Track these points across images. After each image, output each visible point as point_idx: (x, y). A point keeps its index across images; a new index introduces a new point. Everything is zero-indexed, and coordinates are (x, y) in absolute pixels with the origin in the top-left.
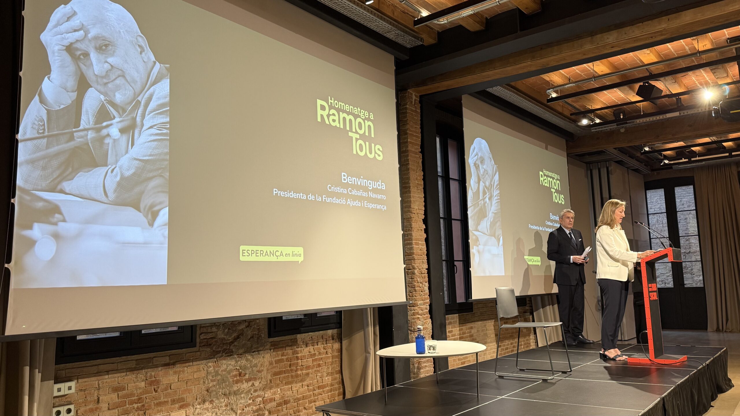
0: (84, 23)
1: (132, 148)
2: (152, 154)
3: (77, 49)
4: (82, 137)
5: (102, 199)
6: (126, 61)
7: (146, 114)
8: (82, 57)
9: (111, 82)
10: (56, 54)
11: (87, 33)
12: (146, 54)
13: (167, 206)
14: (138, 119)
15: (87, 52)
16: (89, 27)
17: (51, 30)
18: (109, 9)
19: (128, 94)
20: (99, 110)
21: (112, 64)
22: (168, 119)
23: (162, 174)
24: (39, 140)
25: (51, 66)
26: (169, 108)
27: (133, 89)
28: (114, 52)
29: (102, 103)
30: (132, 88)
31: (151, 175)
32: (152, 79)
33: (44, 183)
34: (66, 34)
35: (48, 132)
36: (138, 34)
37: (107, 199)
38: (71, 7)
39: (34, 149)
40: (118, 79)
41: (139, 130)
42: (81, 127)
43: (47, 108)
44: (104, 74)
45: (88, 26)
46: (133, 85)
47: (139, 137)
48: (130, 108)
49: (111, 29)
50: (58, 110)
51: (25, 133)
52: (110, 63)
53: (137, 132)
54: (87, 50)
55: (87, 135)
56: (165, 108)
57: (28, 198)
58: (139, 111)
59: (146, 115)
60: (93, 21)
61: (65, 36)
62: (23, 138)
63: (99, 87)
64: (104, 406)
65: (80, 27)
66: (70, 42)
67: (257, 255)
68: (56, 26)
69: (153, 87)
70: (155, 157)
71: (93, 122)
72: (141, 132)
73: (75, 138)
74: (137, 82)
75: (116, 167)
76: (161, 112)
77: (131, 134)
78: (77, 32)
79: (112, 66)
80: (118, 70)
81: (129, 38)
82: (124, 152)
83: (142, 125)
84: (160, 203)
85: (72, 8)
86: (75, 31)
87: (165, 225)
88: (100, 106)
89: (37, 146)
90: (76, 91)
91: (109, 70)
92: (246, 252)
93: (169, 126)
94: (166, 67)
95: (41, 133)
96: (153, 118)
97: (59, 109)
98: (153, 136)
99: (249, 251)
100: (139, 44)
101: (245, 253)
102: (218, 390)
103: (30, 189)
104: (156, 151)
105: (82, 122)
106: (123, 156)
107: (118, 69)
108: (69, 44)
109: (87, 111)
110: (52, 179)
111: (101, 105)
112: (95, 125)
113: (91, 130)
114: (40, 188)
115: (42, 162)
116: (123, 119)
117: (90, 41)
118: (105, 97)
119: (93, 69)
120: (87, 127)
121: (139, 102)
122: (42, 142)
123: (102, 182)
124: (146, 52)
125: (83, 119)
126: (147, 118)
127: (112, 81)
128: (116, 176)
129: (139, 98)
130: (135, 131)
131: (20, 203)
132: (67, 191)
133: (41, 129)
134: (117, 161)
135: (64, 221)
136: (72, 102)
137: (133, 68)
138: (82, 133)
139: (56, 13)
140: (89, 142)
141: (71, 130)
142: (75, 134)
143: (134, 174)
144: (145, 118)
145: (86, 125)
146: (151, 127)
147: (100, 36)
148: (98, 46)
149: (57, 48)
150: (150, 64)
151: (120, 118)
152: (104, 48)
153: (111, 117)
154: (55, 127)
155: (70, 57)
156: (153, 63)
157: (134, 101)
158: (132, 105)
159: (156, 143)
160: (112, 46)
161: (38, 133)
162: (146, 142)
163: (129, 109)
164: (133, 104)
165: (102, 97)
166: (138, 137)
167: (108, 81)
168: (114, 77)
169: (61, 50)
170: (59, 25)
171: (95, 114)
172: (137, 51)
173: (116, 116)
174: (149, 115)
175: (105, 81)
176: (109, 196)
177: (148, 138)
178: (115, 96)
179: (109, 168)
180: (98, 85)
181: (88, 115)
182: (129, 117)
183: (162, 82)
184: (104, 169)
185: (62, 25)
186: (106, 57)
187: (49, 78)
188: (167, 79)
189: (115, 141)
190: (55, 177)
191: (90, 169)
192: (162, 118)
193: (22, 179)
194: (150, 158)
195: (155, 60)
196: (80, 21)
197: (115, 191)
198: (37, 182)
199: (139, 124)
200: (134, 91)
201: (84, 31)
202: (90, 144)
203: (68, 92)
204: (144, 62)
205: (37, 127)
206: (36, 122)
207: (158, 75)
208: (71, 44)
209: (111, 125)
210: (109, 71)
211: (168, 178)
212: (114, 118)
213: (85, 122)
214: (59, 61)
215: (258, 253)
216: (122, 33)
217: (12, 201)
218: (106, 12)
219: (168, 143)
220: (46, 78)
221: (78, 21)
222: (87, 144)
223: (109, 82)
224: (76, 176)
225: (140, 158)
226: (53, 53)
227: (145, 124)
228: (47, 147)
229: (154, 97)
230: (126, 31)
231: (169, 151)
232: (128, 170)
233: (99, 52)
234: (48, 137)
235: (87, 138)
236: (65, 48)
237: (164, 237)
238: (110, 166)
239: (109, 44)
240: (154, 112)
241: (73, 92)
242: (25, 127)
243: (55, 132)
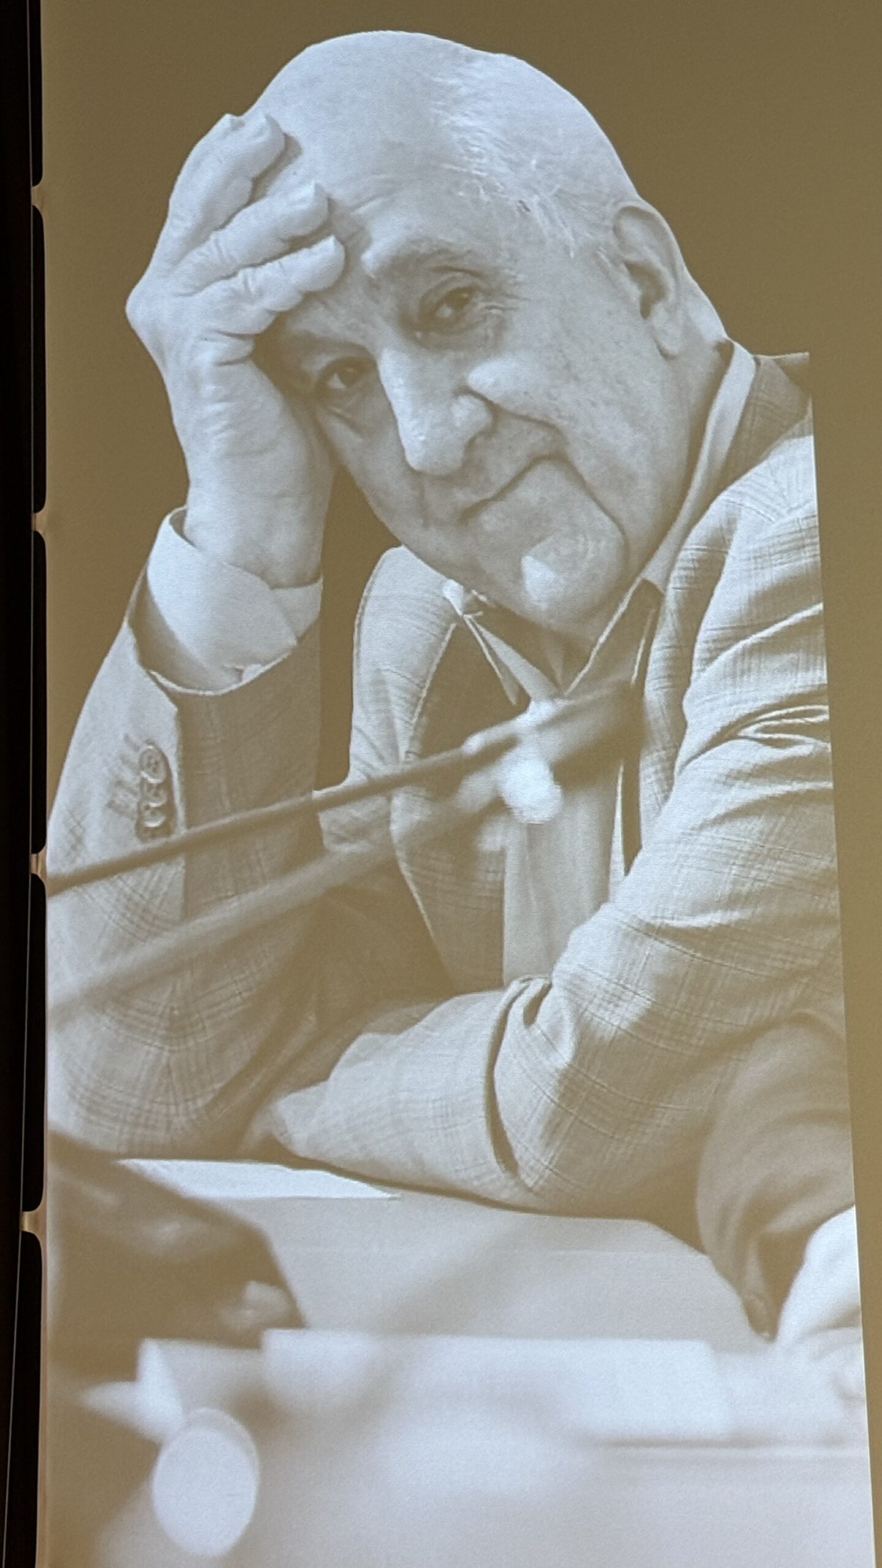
0: (338, 195)
1: (627, 872)
2: (746, 890)
3: (312, 344)
5: (487, 1179)
7: (695, 657)
8: (336, 383)
9: (493, 499)
10: (209, 388)
11: (352, 245)
12: (671, 310)
13: (848, 1207)
14: (654, 696)
15: (362, 349)
16: (361, 211)
18: (462, 91)
20: (440, 665)
21: (496, 398)
22: (818, 676)
23: (809, 1011)
24: (148, 873)
25: (188, 454)
26: (819, 607)
27: (615, 520)
28: (501, 326)
29: (453, 627)
30: (605, 519)
33: (181, 1107)
34: (248, 271)
35: (190, 824)
36: (622, 205)
37: (512, 1183)
39: (126, 922)
40: (530, 474)
41: (660, 763)
43: (181, 690)
44: (454, 459)
45: (358, 207)
46: (612, 499)
47: (665, 802)
48: (606, 633)
49: (477, 201)
50: (232, 692)
51: (79, 840)
52: (483, 392)
53: (650, 772)
54: (361, 342)
55: (386, 819)
56: (796, 611)
57: (106, 1198)
58: (656, 647)
59: (695, 668)
60: (384, 177)
61: (245, 281)
62: (67, 869)
63: (433, 539)
65: (317, 222)
68: (199, 235)
69: (723, 497)
70: (758, 912)
71: (412, 739)
72: (671, 771)
73: (326, 842)
74: (632, 477)
75: (551, 986)
76: (773, 637)
77: (619, 791)
78: (303, 252)
79: (493, 408)
80: (526, 426)
81: (575, 233)
82: (585, 897)
83: (679, 728)
84: (807, 1187)
85: (274, 125)
86: (294, 245)
88: (444, 645)
89: (137, 904)
90: (314, 578)
91: (481, 434)
93: (825, 717)
94: (789, 370)
95: (154, 833)
96: (735, 675)
97: (235, 686)
98: (740, 783)
100: (632, 258)
103: (112, 1148)
104: (763, 875)
105: (357, 748)
106: (581, 921)
107: (528, 420)
108: (269, 321)
109: (380, 685)
110: (218, 1086)
112: (423, 755)
113: (407, 788)
114: (161, 1136)
115: (167, 995)
116: (570, 703)
117: (373, 286)
118: (468, 592)
119: (397, 439)
121: (651, 598)
122: (161, 879)
123: (480, 1082)
124: (673, 299)
125: (362, 733)
126: (700, 679)
128: (551, 1041)
129: (652, 574)
130: (641, 767)
131: (68, 1230)
132: (301, 1148)
133: (155, 812)
134: (552, 953)
135: (294, 1320)
136: (301, 639)
138: (357, 812)
139: (197, 164)
140: (401, 855)
141: (301, 799)
142: (324, 820)
143: (649, 1021)
144: (688, 685)
145: (376, 763)
146: (727, 735)
147: (424, 248)
148: (414, 307)
149: (209, 354)
150: (699, 370)
151: (552, 698)
152: (448, 312)
153: (507, 700)
154: (225, 788)
155: (278, 396)
156: (717, 355)
157: (627, 590)
158: (616, 619)
159: (757, 825)
160: (488, 295)
161: (142, 832)
162: (703, 826)
163: (601, 641)
164: (622, 610)
166: (660, 800)
167: (476, 499)
169: (227, 363)
170: (217, 228)
171: (425, 697)
172: (625, 298)
173: (530, 688)
174: (708, 662)
175: (462, 497)
176: (522, 1164)
177: (715, 796)
178: (519, 575)
179: (515, 998)
180: (426, 526)
181: (387, 702)
182: (603, 690)
183: (775, 459)
184: (488, 1005)
185: (228, 228)
186: (462, 364)
187: (179, 526)
188: (802, 435)
189: (533, 832)
190: (234, 1068)
192: (781, 671)
193: (73, 1097)
194: (733, 917)
195: (725, 335)
196: (320, 189)
198: (147, 1107)
199: (662, 725)
200: (619, 536)
201: (342, 242)
202: (405, 870)
203: (275, 585)
204: (664, 354)
205: (133, 802)
206: (129, 776)
207: (749, 421)
208: (281, 319)
209: (510, 743)
210: (479, 441)
211: (840, 1028)
212: (524, 702)
213: (373, 745)
214: (224, 422)
216: (536, 212)
217: (27, 1222)
218: (445, 109)
219: (825, 818)
220: (166, 524)
221: (309, 190)
222: (391, 868)
223: (483, 505)
224: (343, 1059)
225: (674, 925)
226: (194, 381)
227: (691, 723)
228: (190, 909)
229: (732, 552)
230: (559, 195)
231: (834, 867)
232: (615, 999)
233: (421, 344)
234: (189, 848)
236: (247, 348)
238: (515, 987)
239: (470, 290)
240: (737, 640)
241: (300, 582)
242: (77, 811)
243: (224, 816)
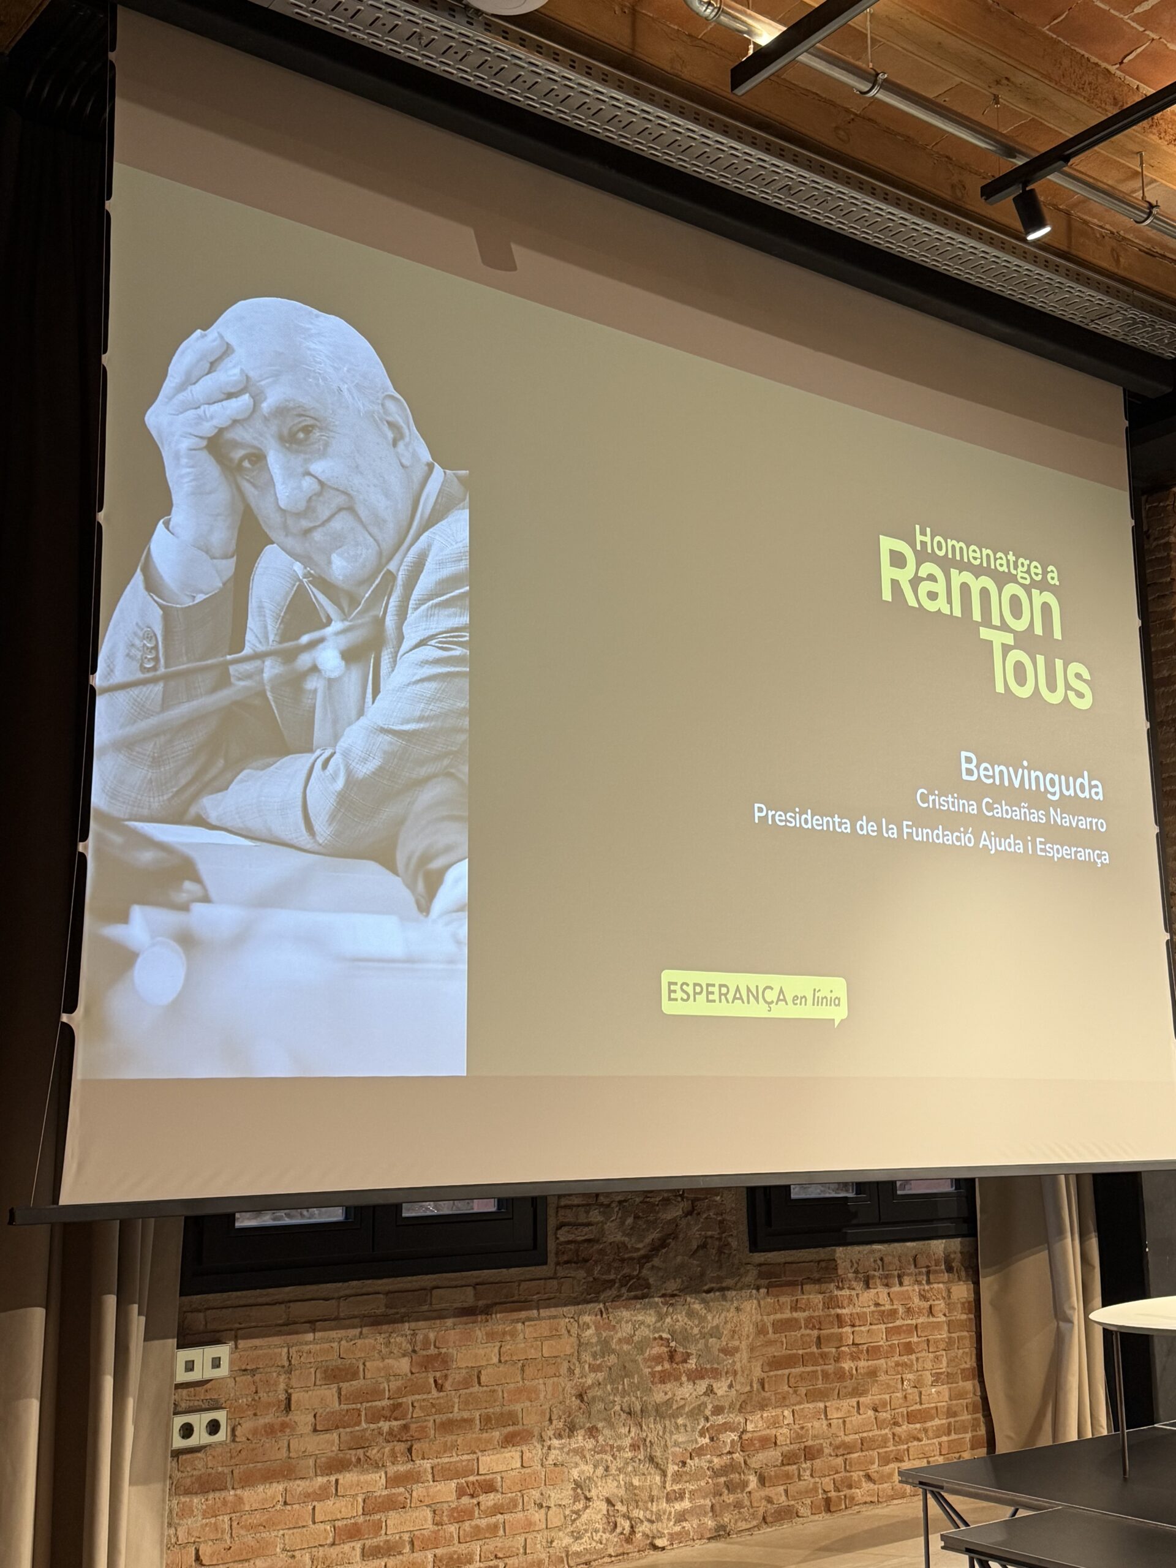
0: (251, 374)
1: (373, 702)
2: (426, 714)
3: (236, 444)
4: (248, 676)
5: (301, 839)
6: (357, 467)
7: (410, 606)
8: (246, 464)
9: (319, 526)
10: (184, 461)
11: (257, 399)
12: (407, 445)
13: (465, 859)
14: (390, 622)
15: (260, 449)
16: (263, 383)
17: (170, 399)
18: (313, 331)
19: (364, 556)
20: (290, 602)
21: (323, 478)
22: (465, 620)
23: (453, 771)
24: (145, 689)
25: (173, 492)
26: (468, 588)
27: (375, 540)
28: (326, 445)
29: (297, 584)
30: (372, 540)
31: (423, 771)
32: (423, 512)
33: (156, 799)
34: (206, 406)
35: (166, 667)
36: (386, 393)
37: (312, 841)
38: (218, 333)
39: (133, 711)
40: (337, 516)
41: (391, 653)
42: (247, 651)
43: (164, 603)
44: (302, 505)
45: (260, 381)
46: (375, 530)
47: (393, 671)
48: (369, 592)
49: (318, 385)
50: (189, 607)
51: (112, 671)
52: (317, 475)
53: (386, 657)
54: (259, 446)
55: (262, 671)
56: (457, 589)
57: (117, 839)
58: (392, 600)
59: (410, 611)
60: (274, 368)
61: (204, 412)
62: (105, 684)
63: (290, 542)
64: (302, 1419)
65: (242, 386)
66: (216, 427)
67: (711, 997)
68: (182, 387)
69: (426, 534)
70: (433, 724)
71: (276, 635)
72: (396, 656)
73: (233, 680)
74: (385, 521)
75: (335, 753)
76: (447, 600)
77: (372, 665)
78: (234, 399)
79: (321, 483)
80: (337, 493)
81: (363, 405)
82: (354, 713)
83: (401, 638)
84: (448, 849)
85: (221, 337)
86: (230, 396)
87: (460, 910)
88: (293, 592)
89: (139, 703)
90: (232, 556)
91: (315, 494)
92: (677, 988)
93: (467, 638)
94: (458, 478)
95: (149, 670)
96: (428, 616)
97: (191, 604)
98: (427, 666)
99: (688, 985)
100: (390, 419)
101: (675, 991)
102: (611, 1398)
103: (122, 816)
104: (435, 708)
105: (249, 636)
106: (350, 724)
107: (337, 490)
108: (216, 431)
109: (261, 607)
110: (175, 790)
111: (295, 589)
112: (280, 642)
113: (272, 657)
114: (146, 812)
115: (152, 746)
116: (351, 623)
117: (266, 419)
118: (305, 568)
119: (275, 494)
120: (261, 648)
121: (391, 577)
122: (151, 691)
123: (300, 795)
124: (407, 439)
125: (252, 630)
126: (412, 616)
127: (323, 524)
128: (334, 778)
129: (392, 566)
130: (383, 654)
131: (98, 851)
132: (213, 821)
133: (149, 660)
134: (336, 738)
135: (206, 899)
136: (224, 584)
137: (375, 486)
138: (248, 667)
139: (183, 352)
140: (268, 688)
141: (222, 659)
142: (232, 669)
143: (380, 771)
144: (406, 619)
145: (258, 645)
146: (422, 643)
147: (291, 405)
148: (285, 432)
149: (185, 444)
150: (418, 474)
151: (343, 620)
152: (301, 435)
153: (321, 620)
154: (184, 651)
155: (219, 468)
156: (426, 468)
157: (380, 573)
158: (374, 586)
159: (434, 685)
160: (321, 429)
161: (143, 669)
162: (409, 684)
163: (367, 595)
164: (377, 582)
165: (298, 568)
166: (390, 669)
167: (311, 525)
168: (327, 514)
169: (194, 450)
170: (191, 384)
171: (282, 614)
172: (386, 437)
173: (333, 616)
174: (416, 609)
175: (305, 524)
176: (317, 833)
177: (415, 671)
178: (330, 562)
179: (318, 758)
180: (287, 535)
181: (265, 616)
182: (367, 618)
183: (450, 518)
184: (305, 760)
185: (197, 385)
186: (307, 461)
187: (167, 525)
188: (464, 508)
189: (330, 682)
190: (183, 782)
191: (270, 760)
192: (449, 616)
193: (103, 791)
194: (422, 725)
195: (431, 460)
196: (242, 370)
197: (332, 817)
198: (139, 797)
199: (393, 636)
200: (377, 548)
201: (252, 397)
202: (269, 694)
203: (213, 558)
204: (403, 466)
205: (139, 655)
206: (137, 642)
207: (439, 501)
208: (221, 431)
209: (322, 640)
210: (314, 498)
211: (465, 778)
212: (329, 621)
213: (257, 637)
214: (191, 478)
215: (712, 993)
216: (346, 393)
217: (81, 847)
218: (305, 339)
219: (464, 684)
220: (161, 524)
221: (237, 371)
222: (262, 694)
223: (315, 528)
224: (236, 781)
225: (394, 728)
226: (177, 456)
227: (406, 636)
228: (165, 705)
229: (429, 560)
230: (357, 386)
231: (468, 706)
232: (365, 760)
233: (288, 449)
234: (165, 678)
235: (262, 678)
236: (204, 443)
237: (458, 942)
238: (318, 752)
239: (313, 426)
240: (429, 600)
241: (226, 557)
242: (111, 656)
243: (183, 664)
